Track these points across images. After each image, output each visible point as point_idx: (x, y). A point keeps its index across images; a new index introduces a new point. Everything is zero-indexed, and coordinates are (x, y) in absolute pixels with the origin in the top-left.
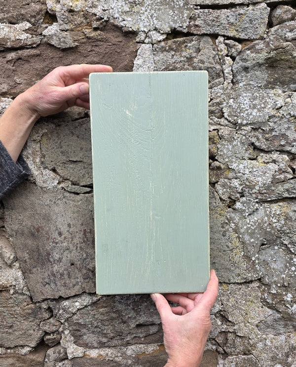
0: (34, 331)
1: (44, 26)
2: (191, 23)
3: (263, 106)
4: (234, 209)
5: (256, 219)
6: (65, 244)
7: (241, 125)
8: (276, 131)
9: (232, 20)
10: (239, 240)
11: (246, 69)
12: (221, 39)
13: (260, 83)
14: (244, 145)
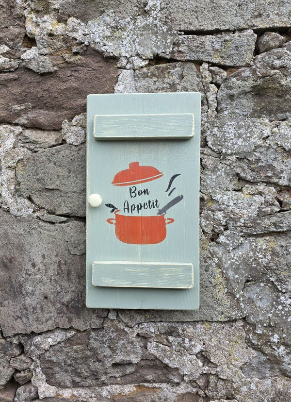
0: (4, 367)
1: (23, 49)
2: (174, 49)
3: (248, 135)
4: (218, 243)
5: (240, 253)
6: (38, 276)
7: (226, 154)
8: (262, 162)
9: (217, 47)
10: (223, 276)
11: (231, 97)
12: (206, 66)
13: (245, 111)
14: (229, 175)
